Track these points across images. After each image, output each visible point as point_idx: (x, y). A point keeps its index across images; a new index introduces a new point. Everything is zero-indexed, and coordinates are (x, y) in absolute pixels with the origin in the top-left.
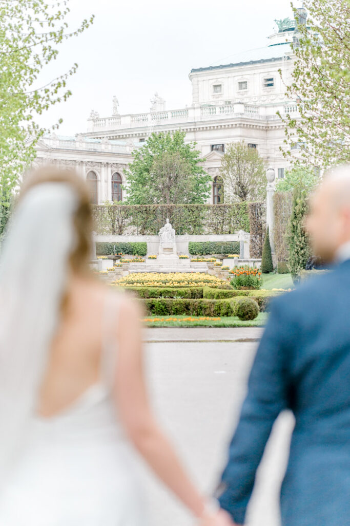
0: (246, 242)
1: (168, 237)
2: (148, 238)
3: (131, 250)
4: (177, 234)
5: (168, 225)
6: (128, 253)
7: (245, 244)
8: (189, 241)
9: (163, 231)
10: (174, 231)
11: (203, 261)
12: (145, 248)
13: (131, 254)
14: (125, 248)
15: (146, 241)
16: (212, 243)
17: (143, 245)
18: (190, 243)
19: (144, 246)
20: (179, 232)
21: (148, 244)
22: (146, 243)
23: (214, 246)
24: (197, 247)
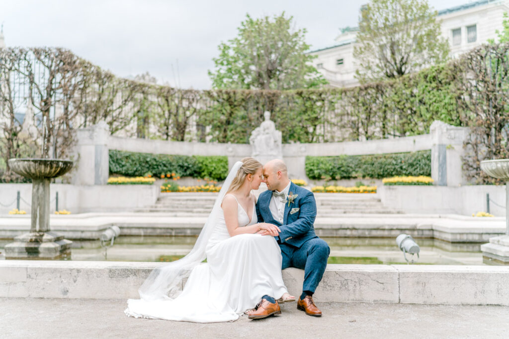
0: (451, 148)
1: (268, 145)
2: (230, 149)
3: (198, 170)
4: (285, 140)
5: (268, 124)
6: (191, 175)
7: (448, 153)
8: (306, 154)
9: (258, 135)
10: (279, 134)
11: (337, 191)
12: (224, 167)
13: (197, 177)
14: (186, 164)
15: (228, 154)
16: (353, 157)
17: (220, 161)
18: (308, 158)
19: (224, 163)
20: (289, 137)
21: (230, 160)
22: (226, 157)
23: (356, 162)
24: (321, 166)
